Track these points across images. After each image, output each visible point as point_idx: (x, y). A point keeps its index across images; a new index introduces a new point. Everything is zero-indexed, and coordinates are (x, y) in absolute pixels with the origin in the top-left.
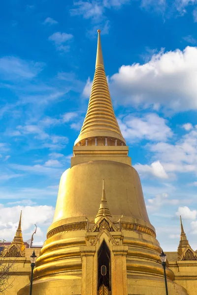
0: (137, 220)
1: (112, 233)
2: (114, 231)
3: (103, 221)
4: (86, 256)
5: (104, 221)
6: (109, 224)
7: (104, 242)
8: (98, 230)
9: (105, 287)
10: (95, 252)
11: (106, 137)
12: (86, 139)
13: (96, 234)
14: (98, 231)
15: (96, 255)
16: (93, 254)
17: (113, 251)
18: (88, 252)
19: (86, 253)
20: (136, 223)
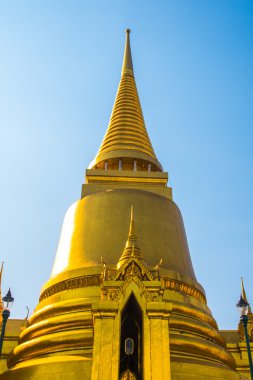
0: (181, 276)
1: (146, 283)
2: (148, 280)
3: (130, 264)
4: (101, 317)
5: (133, 266)
6: (140, 269)
7: (132, 297)
8: (122, 277)
9: (131, 374)
10: (116, 311)
11: (135, 159)
12: (106, 161)
13: (119, 283)
14: (123, 280)
15: (118, 316)
16: (114, 314)
17: (148, 311)
18: (105, 311)
19: (102, 314)
20: (179, 279)
